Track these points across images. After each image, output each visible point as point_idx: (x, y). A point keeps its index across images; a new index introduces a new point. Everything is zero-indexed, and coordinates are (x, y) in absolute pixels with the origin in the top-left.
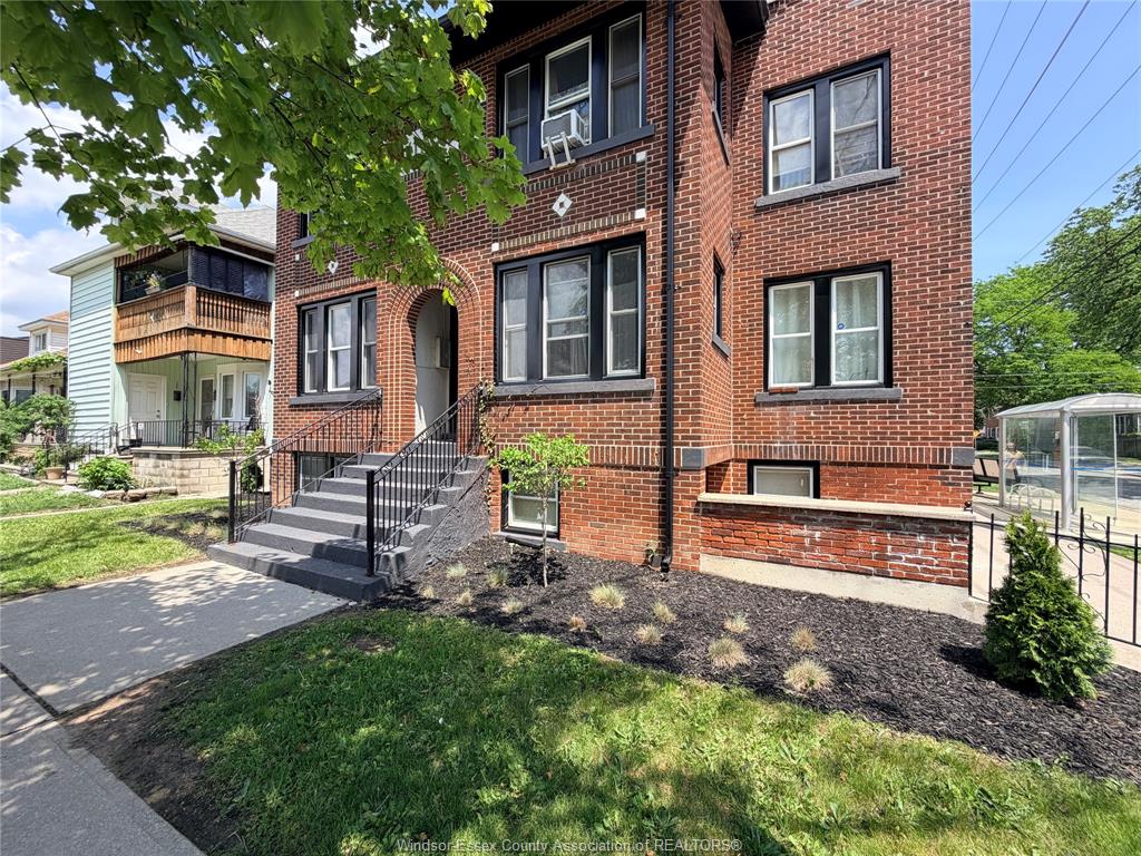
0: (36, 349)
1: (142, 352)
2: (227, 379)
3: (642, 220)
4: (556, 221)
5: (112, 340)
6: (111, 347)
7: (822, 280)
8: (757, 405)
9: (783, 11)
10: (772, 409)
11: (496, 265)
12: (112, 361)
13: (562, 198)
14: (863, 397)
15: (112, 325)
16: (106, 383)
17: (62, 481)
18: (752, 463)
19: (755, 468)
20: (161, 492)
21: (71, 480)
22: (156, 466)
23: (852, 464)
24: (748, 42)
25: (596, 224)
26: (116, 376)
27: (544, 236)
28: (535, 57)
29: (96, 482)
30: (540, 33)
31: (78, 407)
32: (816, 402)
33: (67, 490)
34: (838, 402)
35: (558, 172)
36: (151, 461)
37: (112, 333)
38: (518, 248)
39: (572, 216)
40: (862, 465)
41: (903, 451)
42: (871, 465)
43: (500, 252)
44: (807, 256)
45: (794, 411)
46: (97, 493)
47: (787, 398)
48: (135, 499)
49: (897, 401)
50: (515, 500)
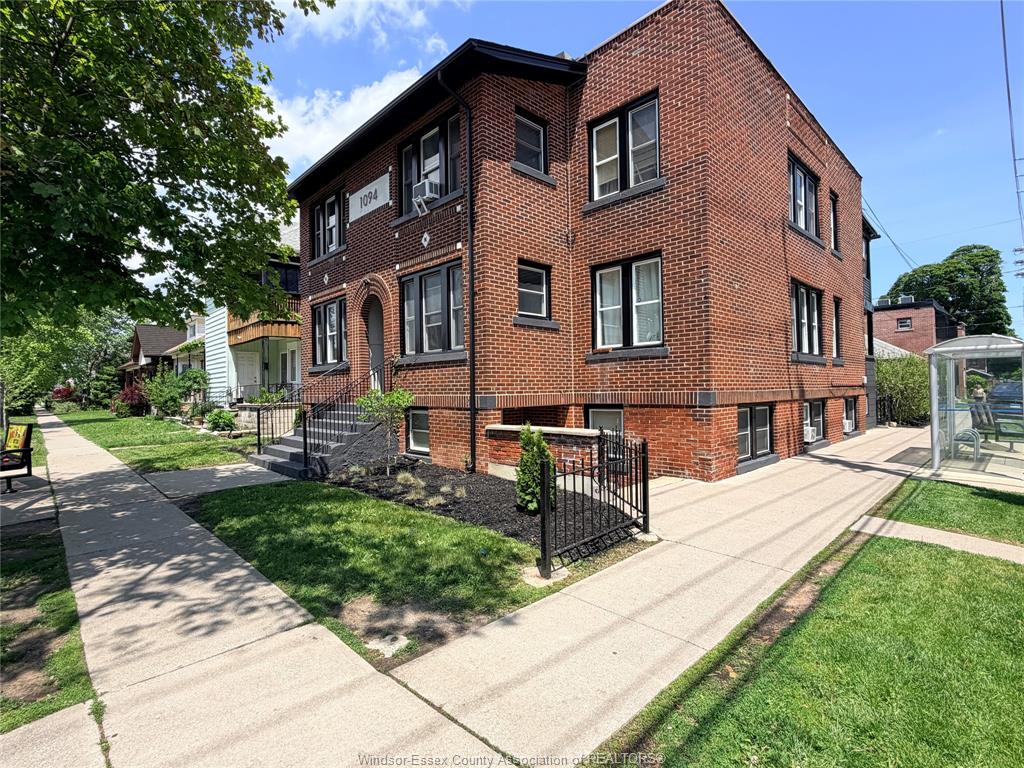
0: (191, 336)
1: (241, 338)
2: (293, 352)
3: (459, 250)
4: (422, 251)
5: (226, 330)
6: (226, 334)
7: (626, 265)
8: (587, 363)
9: (597, 60)
10: (595, 366)
11: (399, 278)
12: (226, 345)
13: (426, 235)
14: (646, 354)
15: (226, 320)
16: (223, 360)
17: (200, 427)
18: (587, 408)
19: (590, 410)
20: (250, 433)
21: (205, 425)
22: (250, 416)
23: (642, 406)
24: (577, 85)
25: (442, 251)
26: (228, 354)
27: (418, 260)
28: (414, 139)
29: (216, 426)
30: (415, 126)
31: (212, 376)
32: (621, 359)
33: (203, 430)
34: (633, 359)
35: (424, 218)
36: (247, 413)
37: (226, 324)
38: (408, 267)
39: (431, 248)
40: (647, 406)
41: (670, 395)
42: (653, 406)
43: (400, 270)
44: (614, 249)
45: (608, 366)
46: (216, 433)
47: (604, 357)
48: (235, 437)
49: (666, 357)
50: (414, 433)
